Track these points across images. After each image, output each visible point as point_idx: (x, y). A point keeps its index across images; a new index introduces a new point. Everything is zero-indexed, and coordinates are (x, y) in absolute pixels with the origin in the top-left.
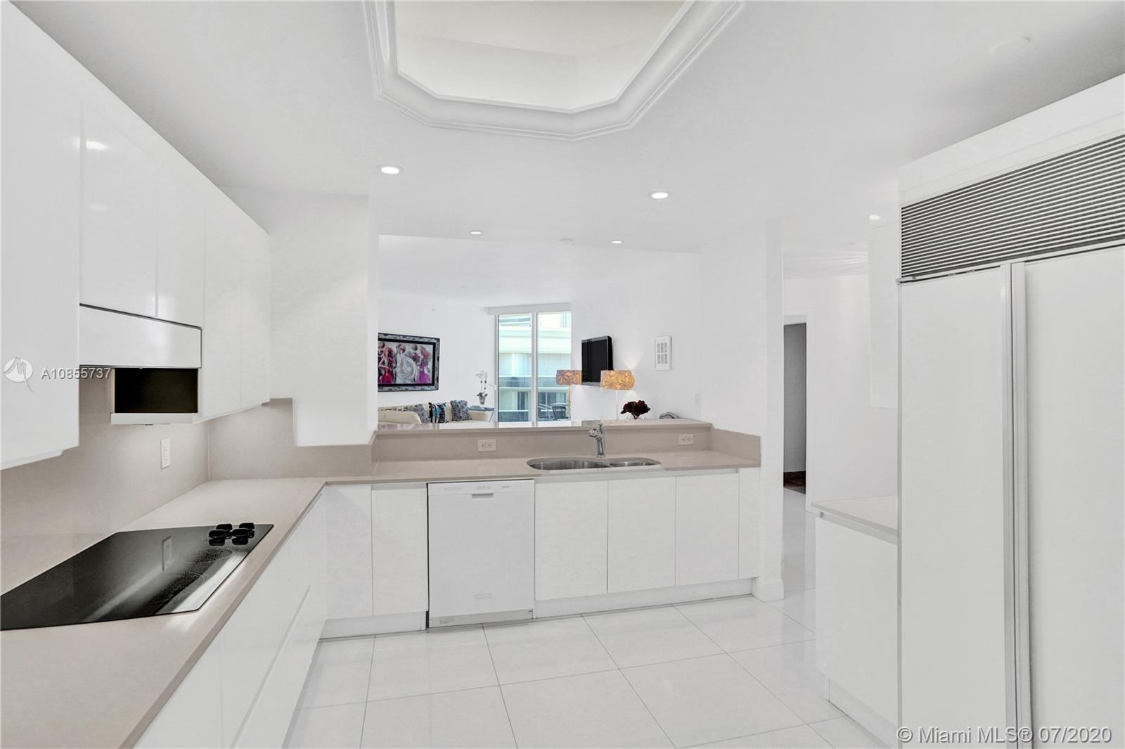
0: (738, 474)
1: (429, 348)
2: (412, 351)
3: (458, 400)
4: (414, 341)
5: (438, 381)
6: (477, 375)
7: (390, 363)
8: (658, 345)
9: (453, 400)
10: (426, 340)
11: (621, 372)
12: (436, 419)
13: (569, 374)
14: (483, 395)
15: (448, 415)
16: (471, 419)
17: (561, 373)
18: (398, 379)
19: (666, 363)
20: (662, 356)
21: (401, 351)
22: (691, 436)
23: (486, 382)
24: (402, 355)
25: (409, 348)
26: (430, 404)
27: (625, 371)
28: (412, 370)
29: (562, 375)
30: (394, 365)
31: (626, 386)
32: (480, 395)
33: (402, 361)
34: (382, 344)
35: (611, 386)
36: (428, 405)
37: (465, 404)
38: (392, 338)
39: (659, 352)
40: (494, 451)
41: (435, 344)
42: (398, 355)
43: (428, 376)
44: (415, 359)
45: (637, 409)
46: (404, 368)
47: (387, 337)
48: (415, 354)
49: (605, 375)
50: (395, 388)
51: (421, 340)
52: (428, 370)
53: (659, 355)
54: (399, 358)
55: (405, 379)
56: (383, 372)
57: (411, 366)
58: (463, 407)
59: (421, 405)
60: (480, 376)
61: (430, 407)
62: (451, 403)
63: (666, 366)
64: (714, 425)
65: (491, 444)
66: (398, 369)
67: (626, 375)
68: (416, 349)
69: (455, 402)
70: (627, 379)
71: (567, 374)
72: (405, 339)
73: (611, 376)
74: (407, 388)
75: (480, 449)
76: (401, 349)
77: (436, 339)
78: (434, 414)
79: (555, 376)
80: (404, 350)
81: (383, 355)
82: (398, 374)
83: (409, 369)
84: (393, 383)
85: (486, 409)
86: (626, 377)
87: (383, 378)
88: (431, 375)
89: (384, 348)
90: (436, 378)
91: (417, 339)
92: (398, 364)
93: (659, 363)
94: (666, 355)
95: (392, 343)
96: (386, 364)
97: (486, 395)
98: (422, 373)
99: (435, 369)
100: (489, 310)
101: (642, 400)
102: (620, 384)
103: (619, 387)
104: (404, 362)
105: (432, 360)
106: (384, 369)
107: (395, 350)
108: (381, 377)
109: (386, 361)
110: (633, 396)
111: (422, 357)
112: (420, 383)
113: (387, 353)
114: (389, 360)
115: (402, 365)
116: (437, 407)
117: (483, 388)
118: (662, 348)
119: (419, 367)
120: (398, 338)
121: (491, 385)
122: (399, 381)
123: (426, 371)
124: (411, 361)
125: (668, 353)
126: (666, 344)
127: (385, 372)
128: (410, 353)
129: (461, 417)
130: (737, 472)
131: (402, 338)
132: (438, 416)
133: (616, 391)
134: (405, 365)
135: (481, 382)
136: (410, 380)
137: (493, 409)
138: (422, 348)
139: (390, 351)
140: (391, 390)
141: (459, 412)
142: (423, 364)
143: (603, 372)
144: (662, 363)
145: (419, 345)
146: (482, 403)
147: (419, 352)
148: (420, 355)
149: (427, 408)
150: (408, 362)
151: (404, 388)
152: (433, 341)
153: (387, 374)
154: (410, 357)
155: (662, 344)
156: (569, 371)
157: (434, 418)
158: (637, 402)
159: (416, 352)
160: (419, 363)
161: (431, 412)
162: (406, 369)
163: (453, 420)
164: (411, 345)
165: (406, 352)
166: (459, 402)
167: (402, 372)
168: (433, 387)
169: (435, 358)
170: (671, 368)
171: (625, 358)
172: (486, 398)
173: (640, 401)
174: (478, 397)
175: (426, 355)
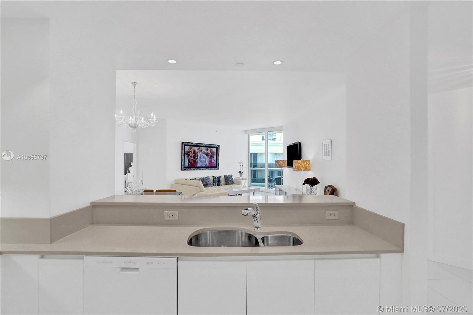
0: (378, 259)
1: (214, 150)
2: (206, 151)
3: (228, 174)
4: (207, 146)
5: (219, 165)
6: (239, 162)
7: (194, 157)
8: (325, 145)
9: (225, 175)
10: (213, 146)
11: (304, 161)
12: (216, 184)
13: (281, 162)
14: (241, 172)
15: (222, 181)
16: (234, 184)
17: (277, 162)
18: (198, 164)
19: (329, 155)
20: (327, 151)
21: (200, 151)
22: (337, 212)
23: (243, 166)
24: (201, 153)
25: (204, 149)
26: (213, 176)
27: (306, 160)
28: (206, 160)
29: (278, 163)
30: (196, 158)
31: (307, 169)
32: (240, 172)
33: (200, 156)
34: (190, 148)
35: (299, 169)
36: (212, 177)
37: (231, 176)
38: (195, 145)
39: (325, 149)
40: (178, 220)
41: (217, 148)
42: (198, 153)
43: (213, 163)
44: (207, 155)
45: (312, 182)
46: (201, 159)
47: (193, 144)
48: (207, 152)
49: (296, 163)
50: (197, 168)
51: (210, 146)
52: (214, 160)
53: (325, 151)
54: (199, 154)
55: (202, 164)
56: (191, 161)
57: (205, 158)
58: (230, 178)
59: (208, 177)
60: (240, 163)
61: (213, 178)
62: (224, 176)
63: (329, 158)
64: (356, 205)
65: (175, 215)
66: (198, 160)
67: (307, 162)
68: (208, 150)
69: (226, 175)
70: (308, 165)
71: (280, 162)
72: (202, 145)
73: (299, 163)
74: (203, 168)
75: (166, 218)
76: (200, 150)
77: (217, 145)
78: (215, 181)
79: (274, 163)
80: (201, 151)
81: (191, 153)
82: (198, 162)
83: (204, 160)
84: (196, 166)
85: (243, 179)
86: (307, 164)
87: (191, 164)
88: (215, 162)
89: (191, 150)
90: (218, 164)
91: (208, 145)
92: (199, 157)
93: (325, 156)
94: (329, 151)
95: (195, 147)
96: (193, 157)
97: (243, 172)
98: (211, 162)
99: (217, 159)
100: (245, 131)
101: (315, 177)
102: (303, 168)
103: (303, 169)
104: (202, 156)
105: (216, 155)
106: (191, 159)
107: (197, 151)
108: (190, 164)
109: (192, 156)
110: (310, 175)
111: (211, 154)
112: (210, 166)
113: (193, 152)
114: (194, 155)
115: (200, 157)
116: (216, 178)
117: (241, 169)
118: (327, 146)
119: (209, 159)
120: (198, 145)
121: (245, 167)
122: (199, 165)
123: (213, 161)
124: (205, 156)
125: (330, 150)
126: (329, 144)
127: (192, 161)
128: (204, 152)
129: (229, 183)
130: (378, 257)
131: (200, 145)
132: (217, 182)
133: (302, 172)
134: (202, 158)
135: (241, 166)
136: (205, 165)
137: (246, 179)
138: (210, 149)
139: (194, 151)
140: (194, 170)
141: (229, 180)
142: (212, 157)
143: (294, 161)
144: (327, 155)
145: (209, 148)
146: (241, 176)
147: (209, 152)
148: (210, 153)
149: (211, 178)
150: (203, 156)
151: (201, 169)
152: (216, 146)
153: (193, 162)
154: (205, 154)
155: (327, 144)
156: (281, 160)
157: (215, 183)
158: (312, 178)
159: (208, 151)
160: (209, 157)
161: (214, 180)
162: (202, 159)
163: (225, 184)
164: (205, 148)
165: (202, 151)
166: (228, 176)
167: (201, 161)
168: (216, 168)
169: (217, 154)
170: (332, 159)
171: (307, 153)
172: (243, 173)
173: (314, 178)
174: (239, 173)
175: (212, 153)
